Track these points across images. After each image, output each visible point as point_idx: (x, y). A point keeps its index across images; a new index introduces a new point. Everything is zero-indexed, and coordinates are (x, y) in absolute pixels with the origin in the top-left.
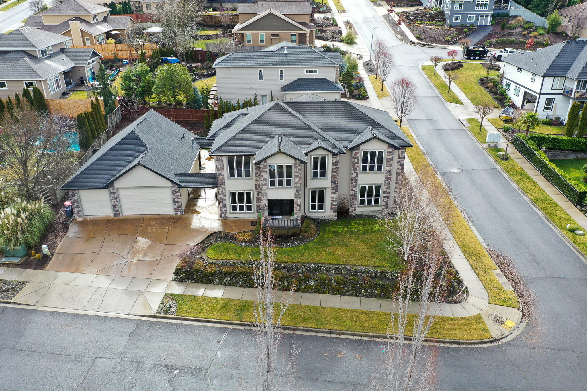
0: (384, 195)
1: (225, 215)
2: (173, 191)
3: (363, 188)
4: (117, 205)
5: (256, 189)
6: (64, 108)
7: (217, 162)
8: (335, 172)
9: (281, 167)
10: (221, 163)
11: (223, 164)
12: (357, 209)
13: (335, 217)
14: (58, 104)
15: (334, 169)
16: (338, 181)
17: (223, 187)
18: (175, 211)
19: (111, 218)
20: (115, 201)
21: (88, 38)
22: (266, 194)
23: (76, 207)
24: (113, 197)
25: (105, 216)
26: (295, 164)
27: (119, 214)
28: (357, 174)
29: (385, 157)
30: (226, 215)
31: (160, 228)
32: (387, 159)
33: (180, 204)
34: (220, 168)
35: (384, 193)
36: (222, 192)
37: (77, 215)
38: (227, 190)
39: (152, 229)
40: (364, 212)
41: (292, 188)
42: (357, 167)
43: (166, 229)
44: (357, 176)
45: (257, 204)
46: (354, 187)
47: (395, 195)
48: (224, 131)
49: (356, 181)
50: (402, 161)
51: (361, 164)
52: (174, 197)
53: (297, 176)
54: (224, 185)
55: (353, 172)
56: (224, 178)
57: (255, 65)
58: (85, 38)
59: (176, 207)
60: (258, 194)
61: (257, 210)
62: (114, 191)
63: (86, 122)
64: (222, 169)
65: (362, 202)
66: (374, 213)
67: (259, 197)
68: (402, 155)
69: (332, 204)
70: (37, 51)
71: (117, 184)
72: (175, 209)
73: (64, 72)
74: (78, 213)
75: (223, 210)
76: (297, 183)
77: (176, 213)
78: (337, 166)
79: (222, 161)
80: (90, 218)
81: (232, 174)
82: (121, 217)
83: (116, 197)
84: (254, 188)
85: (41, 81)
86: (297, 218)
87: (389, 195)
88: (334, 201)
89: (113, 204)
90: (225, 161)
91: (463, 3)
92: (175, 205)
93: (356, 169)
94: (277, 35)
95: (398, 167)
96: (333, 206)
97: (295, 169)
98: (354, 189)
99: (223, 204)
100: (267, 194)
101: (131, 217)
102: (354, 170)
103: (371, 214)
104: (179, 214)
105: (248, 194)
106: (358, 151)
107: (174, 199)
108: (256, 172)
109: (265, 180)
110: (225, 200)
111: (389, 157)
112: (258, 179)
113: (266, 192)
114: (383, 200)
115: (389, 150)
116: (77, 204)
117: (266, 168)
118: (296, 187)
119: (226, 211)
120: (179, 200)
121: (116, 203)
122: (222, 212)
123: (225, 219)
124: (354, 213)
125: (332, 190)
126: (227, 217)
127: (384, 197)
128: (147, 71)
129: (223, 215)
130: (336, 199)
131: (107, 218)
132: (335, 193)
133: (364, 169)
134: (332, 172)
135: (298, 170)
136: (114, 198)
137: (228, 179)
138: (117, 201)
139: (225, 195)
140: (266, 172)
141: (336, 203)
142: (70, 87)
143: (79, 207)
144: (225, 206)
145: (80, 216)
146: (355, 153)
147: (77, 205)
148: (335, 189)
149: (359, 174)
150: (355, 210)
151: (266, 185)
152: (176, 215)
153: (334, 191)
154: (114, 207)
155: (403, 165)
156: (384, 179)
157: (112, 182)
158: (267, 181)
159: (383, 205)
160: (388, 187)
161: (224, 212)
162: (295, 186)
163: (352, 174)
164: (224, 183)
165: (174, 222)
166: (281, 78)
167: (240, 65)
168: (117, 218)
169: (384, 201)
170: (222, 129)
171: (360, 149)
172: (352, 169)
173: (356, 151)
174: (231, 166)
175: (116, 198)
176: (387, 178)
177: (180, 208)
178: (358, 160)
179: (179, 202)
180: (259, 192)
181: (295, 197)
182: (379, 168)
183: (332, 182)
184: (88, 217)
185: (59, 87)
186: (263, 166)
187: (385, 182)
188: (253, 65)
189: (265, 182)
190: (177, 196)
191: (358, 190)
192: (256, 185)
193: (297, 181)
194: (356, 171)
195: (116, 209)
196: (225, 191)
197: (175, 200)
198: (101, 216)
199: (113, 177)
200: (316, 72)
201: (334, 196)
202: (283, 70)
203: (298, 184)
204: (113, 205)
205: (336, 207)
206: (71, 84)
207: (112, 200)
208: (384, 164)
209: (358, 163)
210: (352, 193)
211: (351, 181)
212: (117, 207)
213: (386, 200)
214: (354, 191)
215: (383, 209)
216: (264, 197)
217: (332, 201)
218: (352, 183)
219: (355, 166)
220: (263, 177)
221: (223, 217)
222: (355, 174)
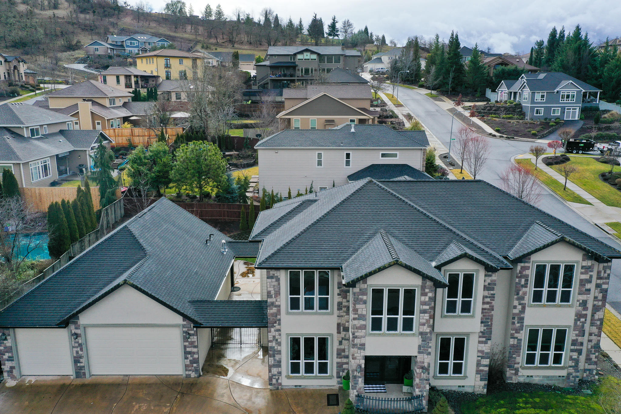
0: (573, 347)
1: (277, 380)
2: (184, 332)
3: (533, 334)
4: (81, 357)
5: (339, 332)
6: (45, 200)
7: (269, 280)
8: (488, 303)
9: (393, 293)
10: (276, 283)
11: (279, 284)
12: (522, 372)
13: (483, 388)
14: (37, 195)
15: (487, 297)
16: (492, 320)
17: (278, 327)
18: (186, 370)
19: (67, 382)
20: (79, 349)
21: (100, 121)
22: (362, 346)
23: (8, 360)
24: (75, 342)
25: (59, 377)
26: (423, 287)
27: (84, 374)
28: (524, 308)
29: (577, 276)
30: (279, 381)
31: (155, 406)
32: (581, 281)
33: (196, 356)
34: (273, 292)
35: (572, 345)
36: (274, 337)
37: (8, 376)
38: (284, 332)
39: (140, 407)
40: (534, 378)
41: (414, 335)
42: (525, 293)
43: (166, 407)
44: (523, 310)
45: (339, 360)
46: (518, 331)
47: (590, 347)
48: (279, 226)
49: (521, 320)
50: (604, 283)
51: (531, 289)
52: (187, 344)
53: (424, 312)
54: (279, 324)
55: (516, 303)
56: (279, 311)
57: (313, 146)
58: (96, 122)
59: (188, 362)
60: (341, 343)
61: (338, 373)
62: (78, 331)
63: (62, 214)
64: (278, 293)
65: (530, 359)
66: (552, 380)
67: (342, 347)
68: (605, 272)
69: (479, 364)
70: (25, 129)
71: (84, 319)
72: (186, 366)
73: (57, 156)
74: (11, 371)
75: (275, 371)
76: (423, 324)
77: (187, 373)
78: (492, 292)
79: (278, 280)
80: (30, 381)
81: (295, 304)
82: (88, 380)
83: (80, 342)
84: (334, 331)
85: (19, 164)
86: (420, 393)
87: (581, 347)
88: (482, 357)
89: (75, 355)
90: (284, 277)
91: (545, 94)
92: (186, 358)
93: (523, 298)
94: (333, 121)
95: (597, 294)
96: (481, 368)
97: (423, 298)
98: (516, 335)
99: (275, 360)
100: (364, 345)
101: (106, 380)
102: (518, 299)
103: (546, 382)
104: (193, 375)
105: (323, 342)
106: (526, 265)
107: (185, 347)
108: (340, 300)
109: (362, 317)
110: (279, 352)
111: (584, 277)
112: (342, 314)
113: (363, 341)
114: (571, 357)
115: (585, 263)
116: (10, 355)
117: (366, 294)
118: (421, 334)
119: (280, 373)
120: (195, 350)
121: (80, 353)
122: (273, 375)
123: (278, 389)
124: (515, 380)
125: (480, 337)
126: (280, 384)
127: (572, 351)
128: (165, 152)
129: (274, 381)
130: (487, 353)
131: (61, 382)
132: (485, 343)
133: (537, 297)
134: (484, 303)
135: (427, 299)
136: (77, 345)
137: (288, 313)
138: (81, 350)
139: (279, 344)
140: (365, 302)
141: (486, 362)
142: (64, 176)
143: (13, 360)
144: (278, 364)
145: (13, 378)
146: (522, 267)
147: (9, 357)
148: (486, 335)
149: (527, 308)
150: (516, 374)
151: (364, 327)
152: (188, 376)
153: (484, 339)
154: (76, 360)
155: (606, 291)
156: (573, 317)
157: (75, 316)
158: (365, 320)
159: (571, 367)
160: (580, 332)
161: (275, 375)
162: (421, 330)
163: (515, 307)
164: (280, 320)
165: (183, 393)
166: (348, 163)
167: (292, 146)
168: (79, 381)
169: (571, 358)
170: (275, 223)
171: (531, 260)
172: (516, 297)
173: (522, 264)
174: (294, 289)
175: (80, 345)
176: (579, 316)
177: (195, 365)
178: (527, 281)
179: (194, 353)
180: (343, 338)
181: (419, 353)
182: (566, 297)
183: (482, 322)
184: (28, 379)
185: (46, 175)
186: (360, 290)
187: (575, 323)
188: (310, 146)
189: (362, 322)
190: (192, 343)
191: (524, 336)
192: (339, 325)
193: (424, 321)
194: (522, 302)
195: (79, 365)
196: (280, 335)
197: (188, 349)
198: (51, 378)
199: (79, 304)
200: (395, 155)
201: (484, 349)
202: (351, 152)
203: (425, 327)
204: (74, 357)
205: (487, 369)
206: (66, 173)
207: (73, 347)
208: (574, 290)
209: (525, 286)
210: (512, 343)
211: (511, 320)
212: (81, 360)
213: (576, 357)
214: (517, 338)
215: (569, 374)
216: (359, 351)
217: (480, 358)
218: (513, 323)
219: (521, 293)
220: (360, 312)
221: (274, 384)
222: (520, 307)
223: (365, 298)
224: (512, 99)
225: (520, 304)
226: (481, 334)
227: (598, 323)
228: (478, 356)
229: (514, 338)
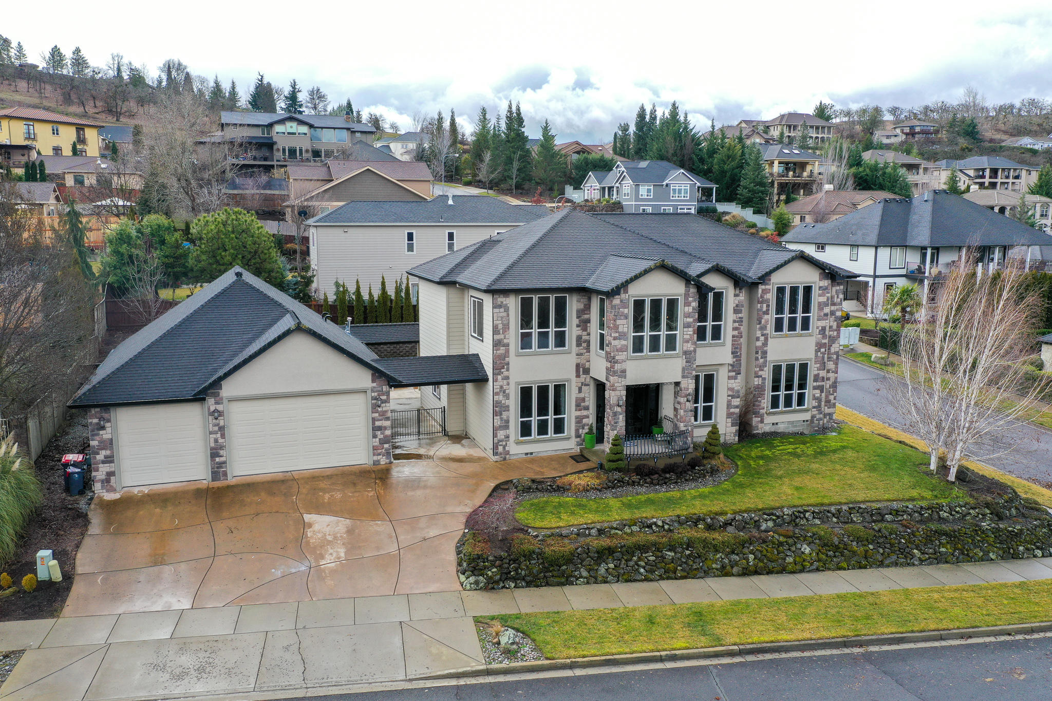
0: (815, 384)
1: (504, 448)
2: (373, 398)
3: (777, 371)
5: (578, 376)
7: (496, 310)
8: (737, 329)
9: (656, 304)
10: (505, 314)
11: (508, 315)
12: (766, 419)
13: (735, 436)
15: (736, 321)
16: (740, 349)
17: (506, 373)
18: (374, 455)
19: (203, 486)
20: (219, 435)
22: (624, 373)
23: (103, 462)
24: (215, 425)
25: (183, 484)
26: (686, 295)
27: (225, 473)
28: (766, 339)
29: (816, 298)
30: (507, 448)
31: (352, 493)
32: (820, 303)
33: (388, 432)
34: (500, 326)
35: (815, 380)
36: (501, 387)
37: (103, 488)
38: (512, 381)
39: (332, 495)
40: (779, 425)
41: (677, 356)
42: (767, 322)
43: (369, 491)
44: (765, 344)
45: (578, 413)
46: (761, 368)
49: (765, 353)
51: (771, 317)
52: (377, 415)
53: (687, 326)
54: (508, 370)
55: (759, 334)
56: (507, 351)
57: (400, 222)
59: (376, 442)
60: (580, 390)
61: (577, 431)
62: (220, 408)
64: (506, 327)
65: (775, 403)
66: (796, 426)
67: (582, 395)
68: (838, 297)
69: (729, 406)
71: (229, 389)
72: (375, 448)
74: (107, 480)
75: (501, 434)
76: (687, 342)
77: (375, 458)
78: (740, 316)
79: (507, 310)
80: (140, 492)
81: (526, 342)
82: (231, 482)
83: (221, 424)
84: (573, 375)
87: (823, 383)
88: (733, 397)
89: (213, 445)
90: (514, 306)
91: (652, 187)
92: (375, 436)
93: (765, 328)
96: (732, 410)
97: (686, 309)
98: (761, 373)
99: (501, 419)
101: (259, 479)
102: (761, 329)
103: (791, 429)
104: (383, 460)
105: (559, 390)
106: (767, 287)
107: (374, 420)
108: (580, 333)
110: (507, 408)
111: (821, 299)
112: (582, 351)
113: (624, 366)
114: (814, 395)
115: (821, 284)
116: (108, 452)
117: (627, 307)
118: (685, 353)
119: (507, 437)
120: (387, 424)
121: (221, 440)
122: (500, 441)
123: (505, 459)
124: (761, 429)
125: (729, 371)
126: (508, 453)
127: (815, 388)
129: (500, 449)
130: (738, 391)
131: (193, 487)
132: (735, 378)
133: (779, 326)
134: (733, 329)
135: (690, 310)
136: (216, 428)
137: (518, 354)
138: (223, 436)
139: (507, 397)
140: (626, 317)
141: (736, 402)
143: (112, 462)
144: (506, 426)
145: (113, 490)
146: (763, 290)
147: (106, 457)
148: (735, 369)
149: (769, 339)
150: (762, 421)
151: (623, 349)
152: (376, 463)
153: (734, 374)
154: (214, 454)
156: (813, 348)
157: (217, 384)
158: (626, 339)
159: (814, 407)
160: (820, 365)
161: (502, 441)
162: (685, 348)
163: (758, 339)
164: (508, 364)
165: (381, 478)
166: (451, 247)
167: (369, 222)
168: (217, 484)
169: (815, 398)
171: (772, 282)
172: (758, 326)
173: (763, 287)
174: (526, 321)
175: (221, 429)
176: (819, 346)
177: (386, 446)
178: (768, 306)
179: (386, 428)
180: (582, 383)
181: (683, 377)
182: (806, 325)
183: (732, 353)
186: (621, 301)
187: (816, 356)
188: (396, 221)
189: (624, 342)
190: (383, 414)
191: (767, 373)
192: (578, 366)
193: (688, 337)
194: (765, 332)
195: (217, 459)
196: (508, 384)
197: (378, 423)
198: (172, 485)
199: (216, 370)
201: (734, 385)
202: (454, 231)
203: (689, 345)
204: (212, 449)
205: (737, 410)
207: (211, 433)
208: (813, 315)
209: (767, 313)
210: (756, 383)
211: (754, 355)
212: (222, 452)
213: (818, 395)
214: (761, 376)
215: (813, 417)
216: (620, 379)
217: (730, 398)
218: (757, 359)
219: (763, 321)
220: (620, 329)
221: (501, 454)
222: (762, 338)
223: (626, 311)
224: (607, 196)
225: (762, 335)
226: (730, 368)
227: (835, 357)
228: (729, 396)
229: (758, 377)
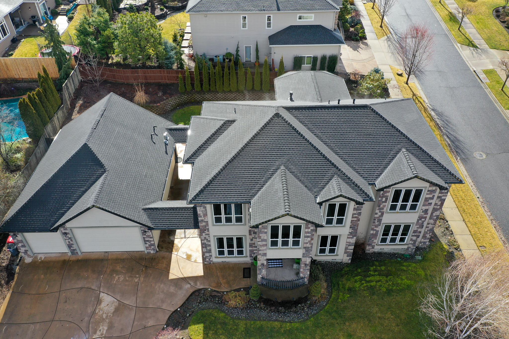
0: (414, 234)
1: (209, 259)
2: (142, 230)
3: (387, 228)
4: (72, 244)
5: (250, 234)
6: (12, 68)
8: (356, 217)
9: (286, 227)
10: (204, 210)
11: (206, 210)
12: (376, 247)
13: (349, 260)
15: (355, 214)
16: (358, 226)
17: (207, 233)
19: (66, 258)
20: (70, 240)
22: (265, 254)
23: (22, 247)
24: (66, 237)
25: (60, 255)
26: (307, 225)
27: (77, 253)
29: (424, 196)
30: (211, 260)
31: (129, 277)
32: (426, 198)
33: (153, 242)
34: (202, 215)
35: (414, 232)
36: (205, 238)
37: (25, 255)
38: (212, 235)
39: (119, 278)
40: (385, 250)
41: (300, 248)
42: (385, 206)
43: (136, 277)
44: (382, 215)
45: (251, 249)
46: (376, 226)
47: (426, 230)
49: (380, 221)
50: (443, 196)
51: (389, 204)
52: (145, 236)
53: (307, 237)
54: (208, 231)
55: (377, 211)
56: (207, 225)
57: (238, 11)
60: (252, 240)
62: (67, 231)
64: (205, 215)
65: (384, 240)
66: (397, 250)
67: (253, 242)
69: (346, 249)
71: (70, 225)
72: (147, 247)
73: (10, 14)
74: (26, 252)
75: (207, 255)
76: (307, 243)
77: (148, 251)
78: (359, 211)
79: (205, 207)
80: (41, 258)
81: (218, 220)
82: (80, 256)
83: (70, 237)
84: (247, 234)
86: (303, 276)
87: (419, 234)
88: (349, 245)
89: (68, 243)
90: (210, 207)
92: (146, 244)
93: (383, 209)
95: (437, 202)
96: (348, 251)
97: (307, 230)
98: (375, 229)
99: (207, 249)
100: (266, 254)
101: (93, 257)
102: (380, 209)
103: (392, 252)
104: (152, 252)
105: (239, 240)
106: (388, 190)
107: (144, 238)
109: (264, 240)
110: (210, 245)
111: (428, 196)
113: (265, 252)
115: (430, 189)
116: (22, 244)
117: (267, 229)
118: (305, 248)
119: (211, 256)
120: (152, 239)
121: (71, 242)
122: (206, 257)
123: (210, 263)
124: (371, 251)
127: (413, 236)
128: (106, 22)
130: (353, 243)
131: (62, 258)
132: (352, 238)
133: (393, 208)
134: (353, 217)
135: (309, 230)
137: (214, 225)
138: (72, 241)
139: (209, 241)
140: (266, 233)
141: (352, 247)
142: (21, 29)
143: (25, 247)
144: (210, 251)
145: (29, 256)
147: (22, 245)
148: (353, 234)
149: (385, 214)
150: (373, 248)
151: (265, 245)
152: (149, 253)
153: (351, 236)
154: (70, 246)
155: (444, 200)
156: (416, 218)
157: (62, 225)
158: (266, 242)
159: (410, 244)
160: (420, 226)
161: (208, 257)
162: (305, 246)
163: (376, 214)
164: (208, 229)
165: (146, 266)
166: (269, 25)
167: (219, 11)
168: (74, 258)
169: (411, 240)
171: (391, 188)
172: (377, 208)
173: (384, 192)
174: (217, 212)
175: (70, 238)
176: (420, 218)
177: (152, 247)
178: (387, 199)
179: (151, 241)
180: (253, 238)
181: (303, 257)
182: (413, 207)
183: (350, 228)
184: (39, 256)
185: (5, 34)
186: (263, 226)
187: (418, 220)
188: (235, 10)
189: (264, 243)
190: (148, 236)
191: (381, 229)
193: (307, 241)
194: (382, 211)
195: (72, 248)
196: (209, 237)
197: (146, 239)
198: (54, 255)
201: (351, 241)
202: (272, 16)
203: (308, 245)
204: (68, 245)
205: (352, 251)
206: (22, 25)
207: (65, 240)
208: (420, 204)
209: (386, 202)
210: (372, 233)
212: (73, 246)
213: (415, 239)
214: (375, 230)
215: (408, 248)
216: (262, 257)
218: (374, 222)
219: (381, 206)
220: (262, 238)
221: (208, 261)
222: (380, 214)
223: (266, 230)
225: (380, 212)
226: (349, 234)
227: (435, 218)
229: (374, 230)
